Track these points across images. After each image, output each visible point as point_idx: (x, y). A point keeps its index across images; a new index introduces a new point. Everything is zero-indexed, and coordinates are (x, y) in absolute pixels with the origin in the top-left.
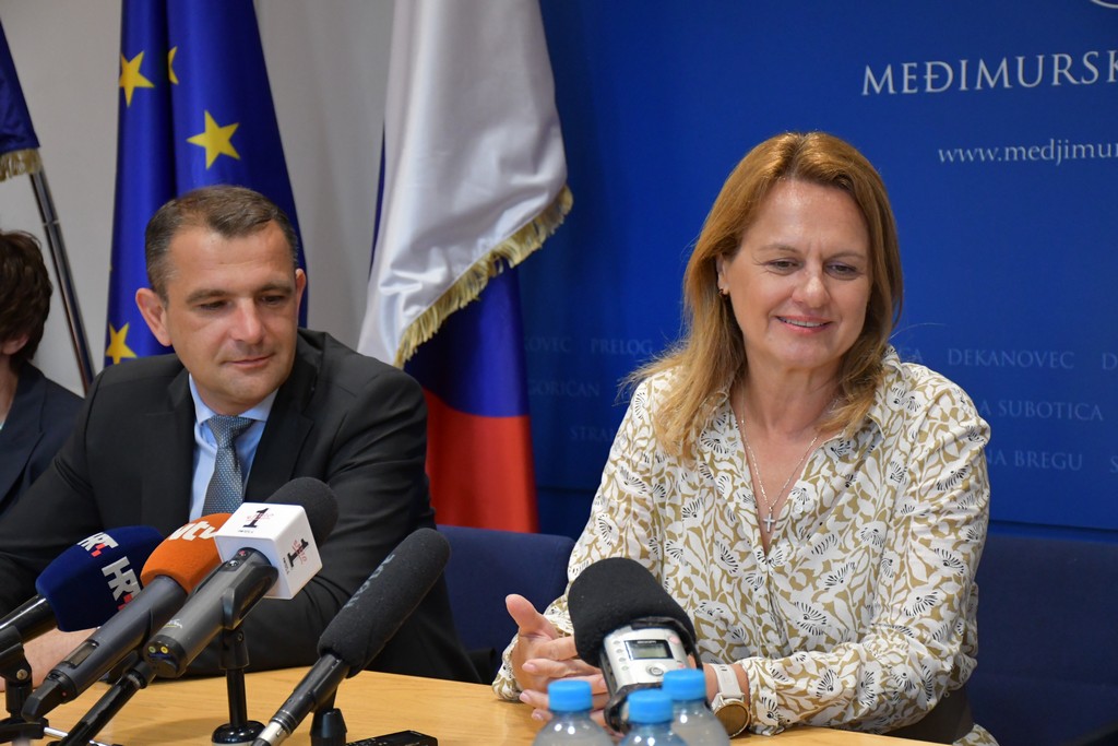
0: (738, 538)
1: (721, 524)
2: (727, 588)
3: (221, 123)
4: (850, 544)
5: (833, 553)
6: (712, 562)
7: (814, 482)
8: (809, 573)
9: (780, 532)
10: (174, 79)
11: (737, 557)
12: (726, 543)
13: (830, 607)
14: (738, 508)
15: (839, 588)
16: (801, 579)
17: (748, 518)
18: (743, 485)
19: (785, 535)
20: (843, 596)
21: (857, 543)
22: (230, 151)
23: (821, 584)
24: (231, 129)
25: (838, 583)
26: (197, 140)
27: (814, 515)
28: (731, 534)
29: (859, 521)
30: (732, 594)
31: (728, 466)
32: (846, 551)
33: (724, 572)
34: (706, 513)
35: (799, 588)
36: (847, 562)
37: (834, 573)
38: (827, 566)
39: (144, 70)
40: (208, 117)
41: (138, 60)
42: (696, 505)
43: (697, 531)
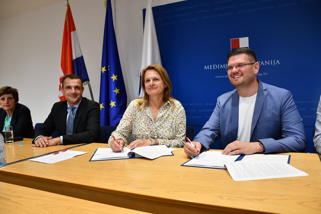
0: (150, 122)
1: (147, 120)
2: (148, 130)
3: (115, 75)
4: (168, 122)
5: (165, 124)
7: (161, 113)
8: (162, 127)
10: (109, 70)
11: (150, 125)
13: (166, 131)
15: (167, 129)
16: (161, 127)
17: (153, 119)
19: (157, 121)
20: (168, 130)
21: (169, 122)
22: (116, 79)
23: (164, 128)
24: (116, 76)
26: (112, 78)
28: (149, 122)
29: (169, 119)
30: (149, 131)
31: (148, 112)
32: (167, 123)
33: (148, 127)
35: (161, 129)
38: (165, 126)
39: (105, 69)
40: (113, 75)
41: (105, 67)
42: (143, 118)
43: (143, 122)
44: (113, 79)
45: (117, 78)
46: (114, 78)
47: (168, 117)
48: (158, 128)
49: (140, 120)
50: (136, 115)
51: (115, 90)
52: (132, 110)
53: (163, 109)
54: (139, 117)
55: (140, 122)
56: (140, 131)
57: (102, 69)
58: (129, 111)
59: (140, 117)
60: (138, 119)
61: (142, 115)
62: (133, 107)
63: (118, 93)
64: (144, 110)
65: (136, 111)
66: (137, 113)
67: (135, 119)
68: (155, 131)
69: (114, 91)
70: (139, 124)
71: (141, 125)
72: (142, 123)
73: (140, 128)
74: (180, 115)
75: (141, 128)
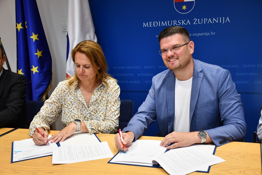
0: (83, 107)
1: (80, 105)
2: (81, 116)
3: (35, 34)
4: (102, 105)
5: (100, 107)
6: (78, 112)
7: (95, 95)
8: (96, 111)
9: (90, 105)
10: (26, 27)
11: (83, 110)
12: (81, 108)
13: (100, 116)
14: (83, 102)
17: (85, 104)
18: (83, 98)
19: (91, 105)
20: (102, 114)
21: (103, 105)
22: (37, 39)
23: (99, 112)
24: (37, 35)
25: (101, 112)
26: (31, 37)
27: (96, 101)
28: (82, 107)
29: (103, 101)
30: (82, 117)
31: (80, 96)
32: (102, 106)
33: (81, 113)
34: (76, 104)
36: (102, 108)
37: (100, 110)
39: (22, 26)
40: (33, 33)
41: (20, 24)
42: (74, 103)
43: (75, 107)
44: (33, 39)
45: (38, 37)
46: (34, 37)
47: (102, 99)
48: (93, 113)
49: (71, 105)
50: (66, 100)
51: (37, 52)
52: (60, 94)
53: (96, 91)
54: (69, 102)
55: (71, 108)
56: (72, 118)
57: (17, 26)
58: (56, 95)
59: (71, 102)
60: (68, 105)
61: (73, 100)
62: (62, 91)
63: (40, 57)
64: (75, 93)
65: (66, 95)
66: (67, 98)
67: (65, 104)
68: (89, 116)
69: (35, 54)
70: (70, 110)
71: (73, 111)
72: (73, 109)
73: (72, 115)
74: (115, 94)
75: (74, 114)
